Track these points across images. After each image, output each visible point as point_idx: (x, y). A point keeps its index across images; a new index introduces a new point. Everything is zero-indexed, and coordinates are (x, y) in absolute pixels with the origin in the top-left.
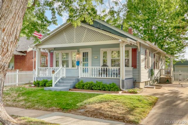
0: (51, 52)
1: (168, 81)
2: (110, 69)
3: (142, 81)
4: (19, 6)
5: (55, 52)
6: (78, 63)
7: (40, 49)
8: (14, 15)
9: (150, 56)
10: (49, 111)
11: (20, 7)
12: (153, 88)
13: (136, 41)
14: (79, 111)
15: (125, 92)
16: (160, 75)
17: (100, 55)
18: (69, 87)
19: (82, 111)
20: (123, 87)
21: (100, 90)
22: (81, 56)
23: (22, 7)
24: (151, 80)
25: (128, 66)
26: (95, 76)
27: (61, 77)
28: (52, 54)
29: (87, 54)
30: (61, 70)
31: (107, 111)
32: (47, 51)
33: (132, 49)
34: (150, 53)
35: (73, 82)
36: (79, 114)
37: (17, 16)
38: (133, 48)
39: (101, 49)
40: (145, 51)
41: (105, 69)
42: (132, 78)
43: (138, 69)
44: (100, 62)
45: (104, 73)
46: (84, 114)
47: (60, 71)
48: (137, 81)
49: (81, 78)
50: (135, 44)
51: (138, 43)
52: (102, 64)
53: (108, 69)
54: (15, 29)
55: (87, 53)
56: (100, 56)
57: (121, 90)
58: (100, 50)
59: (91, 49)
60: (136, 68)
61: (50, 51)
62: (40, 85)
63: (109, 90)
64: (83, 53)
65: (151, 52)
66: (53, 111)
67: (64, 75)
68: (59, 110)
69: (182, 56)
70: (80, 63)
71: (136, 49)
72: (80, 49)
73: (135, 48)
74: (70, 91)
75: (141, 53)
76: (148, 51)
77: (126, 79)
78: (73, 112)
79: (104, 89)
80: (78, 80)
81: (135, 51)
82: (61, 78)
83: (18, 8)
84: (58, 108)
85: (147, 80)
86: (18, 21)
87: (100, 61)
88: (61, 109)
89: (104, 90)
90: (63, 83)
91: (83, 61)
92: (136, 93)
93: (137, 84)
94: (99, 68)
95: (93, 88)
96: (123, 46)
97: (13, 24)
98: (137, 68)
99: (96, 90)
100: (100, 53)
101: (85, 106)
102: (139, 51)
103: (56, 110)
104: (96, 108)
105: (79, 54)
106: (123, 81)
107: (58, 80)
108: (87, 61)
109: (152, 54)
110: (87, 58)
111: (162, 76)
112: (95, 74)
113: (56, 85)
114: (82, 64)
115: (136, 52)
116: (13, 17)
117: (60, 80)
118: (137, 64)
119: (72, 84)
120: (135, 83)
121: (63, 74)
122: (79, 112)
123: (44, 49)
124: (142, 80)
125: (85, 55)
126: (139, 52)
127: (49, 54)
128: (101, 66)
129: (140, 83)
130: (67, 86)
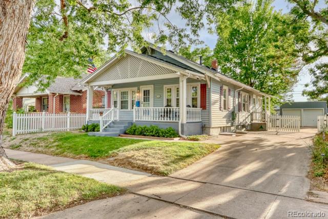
0: (109, 90)
1: (261, 127)
2: (174, 110)
3: (213, 126)
4: (12, 31)
5: (113, 90)
6: (138, 104)
7: (92, 87)
8: (6, 41)
9: (229, 95)
10: (76, 158)
11: (14, 31)
12: (231, 135)
13: (203, 74)
14: (108, 159)
15: (184, 139)
16: (252, 120)
17: (163, 93)
18: (118, 132)
19: (112, 159)
20: (183, 132)
21: (153, 136)
22: (142, 95)
23: (16, 31)
24: (232, 125)
25: (196, 107)
26: (156, 119)
27: (112, 119)
28: (109, 93)
29: (149, 93)
30: (113, 112)
31: (139, 160)
32: (104, 90)
33: (201, 85)
34: (229, 90)
35: (124, 127)
36: (107, 163)
37: (11, 42)
38: (202, 83)
39: (165, 86)
40: (221, 87)
41: (169, 110)
42: (201, 122)
43: (208, 111)
44: (163, 102)
45: (167, 116)
46: (111, 163)
47: (111, 112)
48: (207, 126)
49: (136, 121)
50: (203, 79)
51: (207, 77)
52: (165, 103)
53: (171, 110)
54: (9, 57)
55: (149, 91)
56: (163, 95)
57: (179, 137)
58: (163, 87)
59: (153, 86)
60: (205, 109)
61: (107, 90)
62: (89, 130)
63: (164, 136)
64: (144, 91)
65: (231, 89)
66: (80, 158)
67: (117, 118)
68: (87, 157)
69: (290, 96)
70: (140, 103)
71: (206, 84)
72: (141, 87)
73: (204, 83)
74: (120, 137)
75: (212, 90)
76: (225, 87)
77: (187, 123)
78: (101, 161)
79: (158, 134)
80: (132, 124)
81: (204, 87)
82: (113, 122)
83: (11, 32)
84: (87, 156)
85: (225, 125)
86: (12, 48)
87: (163, 100)
88: (89, 156)
89: (158, 136)
90: (113, 127)
91: (144, 101)
92: (197, 140)
93: (207, 129)
94: (161, 109)
95: (145, 133)
96: (183, 81)
97: (6, 52)
98: (207, 109)
99: (148, 135)
100: (163, 91)
101: (117, 154)
102: (209, 87)
103: (84, 158)
104: (128, 155)
105: (139, 92)
106: (182, 125)
107: (108, 124)
108: (149, 101)
109: (234, 91)
110: (149, 97)
111: (254, 122)
112: (156, 118)
113: (105, 130)
114: (143, 105)
115: (206, 88)
116: (5, 43)
117: (110, 124)
118: (207, 104)
119: (123, 128)
120: (204, 129)
121: (115, 116)
122: (107, 161)
123: (99, 87)
124: (213, 124)
125: (146, 93)
126: (210, 89)
127: (106, 93)
128: (164, 106)
129: (211, 129)
130: (116, 131)
